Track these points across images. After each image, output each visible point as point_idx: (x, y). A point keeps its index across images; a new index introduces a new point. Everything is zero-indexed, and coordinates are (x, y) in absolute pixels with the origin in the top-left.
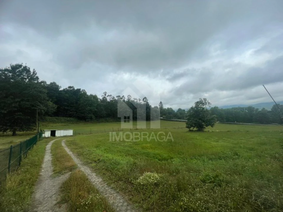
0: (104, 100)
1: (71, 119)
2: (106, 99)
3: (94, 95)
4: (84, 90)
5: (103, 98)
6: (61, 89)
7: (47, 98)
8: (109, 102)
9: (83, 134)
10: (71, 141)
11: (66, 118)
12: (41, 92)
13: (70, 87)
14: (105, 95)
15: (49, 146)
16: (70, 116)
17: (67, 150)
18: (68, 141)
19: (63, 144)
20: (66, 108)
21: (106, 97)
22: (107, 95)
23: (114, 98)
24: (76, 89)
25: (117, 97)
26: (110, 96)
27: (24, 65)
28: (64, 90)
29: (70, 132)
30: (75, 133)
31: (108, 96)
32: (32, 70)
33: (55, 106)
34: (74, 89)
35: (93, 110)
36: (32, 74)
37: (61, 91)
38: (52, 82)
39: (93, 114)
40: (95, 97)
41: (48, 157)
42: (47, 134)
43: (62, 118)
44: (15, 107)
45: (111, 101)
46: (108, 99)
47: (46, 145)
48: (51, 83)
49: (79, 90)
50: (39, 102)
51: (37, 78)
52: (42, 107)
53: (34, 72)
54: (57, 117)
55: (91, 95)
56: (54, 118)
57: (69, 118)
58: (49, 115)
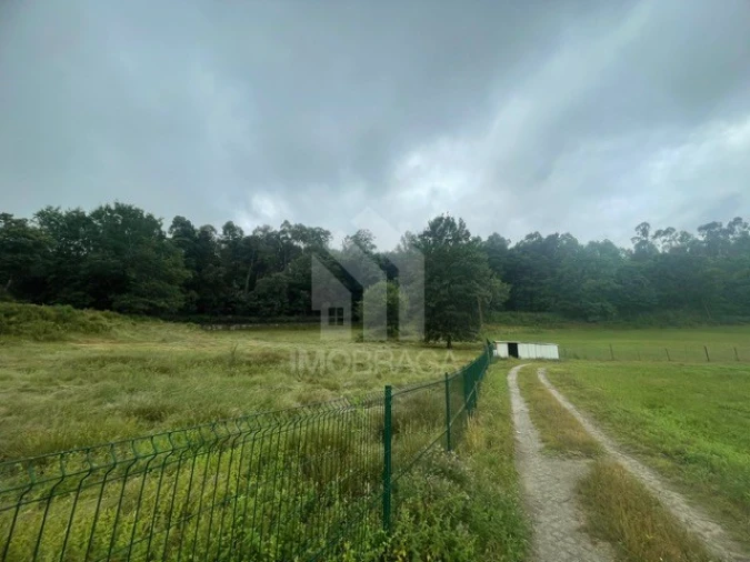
0: (644, 252)
1: (545, 315)
2: (652, 247)
3: (601, 241)
4: (568, 235)
5: (637, 246)
6: (510, 246)
7: (490, 272)
8: (664, 255)
9: (585, 358)
10: (562, 374)
11: (534, 314)
12: (476, 260)
13: (530, 237)
14: (645, 233)
15: (512, 378)
16: (542, 308)
17: (559, 397)
18: (552, 373)
19: (542, 379)
20: (529, 289)
21: (650, 239)
22: (652, 232)
23: (685, 235)
24: (544, 236)
25: (700, 229)
26: (668, 231)
27: (445, 216)
28: (517, 247)
29: (551, 351)
30: (564, 356)
31: (658, 234)
32: (457, 222)
33: (507, 287)
34: (540, 238)
35: (608, 288)
36: (458, 227)
37: (512, 250)
38: (491, 234)
39: (608, 300)
40: (607, 247)
41: (518, 405)
42: (502, 350)
43: (523, 314)
44: (444, 296)
45: (673, 250)
46: (661, 245)
47: (506, 375)
48: (491, 238)
49: (553, 238)
50: (478, 282)
51: (468, 234)
52: (484, 291)
53: (460, 224)
54: (513, 313)
55: (592, 244)
56: (507, 315)
57: (539, 315)
58: (498, 309)
